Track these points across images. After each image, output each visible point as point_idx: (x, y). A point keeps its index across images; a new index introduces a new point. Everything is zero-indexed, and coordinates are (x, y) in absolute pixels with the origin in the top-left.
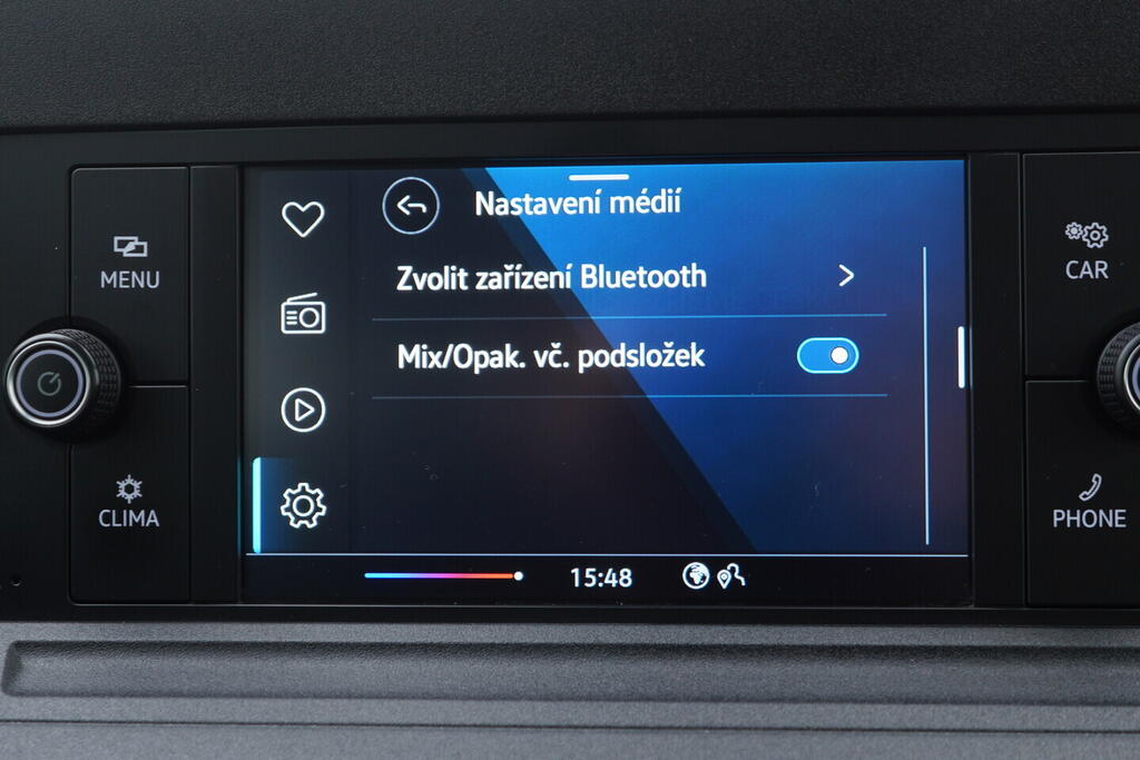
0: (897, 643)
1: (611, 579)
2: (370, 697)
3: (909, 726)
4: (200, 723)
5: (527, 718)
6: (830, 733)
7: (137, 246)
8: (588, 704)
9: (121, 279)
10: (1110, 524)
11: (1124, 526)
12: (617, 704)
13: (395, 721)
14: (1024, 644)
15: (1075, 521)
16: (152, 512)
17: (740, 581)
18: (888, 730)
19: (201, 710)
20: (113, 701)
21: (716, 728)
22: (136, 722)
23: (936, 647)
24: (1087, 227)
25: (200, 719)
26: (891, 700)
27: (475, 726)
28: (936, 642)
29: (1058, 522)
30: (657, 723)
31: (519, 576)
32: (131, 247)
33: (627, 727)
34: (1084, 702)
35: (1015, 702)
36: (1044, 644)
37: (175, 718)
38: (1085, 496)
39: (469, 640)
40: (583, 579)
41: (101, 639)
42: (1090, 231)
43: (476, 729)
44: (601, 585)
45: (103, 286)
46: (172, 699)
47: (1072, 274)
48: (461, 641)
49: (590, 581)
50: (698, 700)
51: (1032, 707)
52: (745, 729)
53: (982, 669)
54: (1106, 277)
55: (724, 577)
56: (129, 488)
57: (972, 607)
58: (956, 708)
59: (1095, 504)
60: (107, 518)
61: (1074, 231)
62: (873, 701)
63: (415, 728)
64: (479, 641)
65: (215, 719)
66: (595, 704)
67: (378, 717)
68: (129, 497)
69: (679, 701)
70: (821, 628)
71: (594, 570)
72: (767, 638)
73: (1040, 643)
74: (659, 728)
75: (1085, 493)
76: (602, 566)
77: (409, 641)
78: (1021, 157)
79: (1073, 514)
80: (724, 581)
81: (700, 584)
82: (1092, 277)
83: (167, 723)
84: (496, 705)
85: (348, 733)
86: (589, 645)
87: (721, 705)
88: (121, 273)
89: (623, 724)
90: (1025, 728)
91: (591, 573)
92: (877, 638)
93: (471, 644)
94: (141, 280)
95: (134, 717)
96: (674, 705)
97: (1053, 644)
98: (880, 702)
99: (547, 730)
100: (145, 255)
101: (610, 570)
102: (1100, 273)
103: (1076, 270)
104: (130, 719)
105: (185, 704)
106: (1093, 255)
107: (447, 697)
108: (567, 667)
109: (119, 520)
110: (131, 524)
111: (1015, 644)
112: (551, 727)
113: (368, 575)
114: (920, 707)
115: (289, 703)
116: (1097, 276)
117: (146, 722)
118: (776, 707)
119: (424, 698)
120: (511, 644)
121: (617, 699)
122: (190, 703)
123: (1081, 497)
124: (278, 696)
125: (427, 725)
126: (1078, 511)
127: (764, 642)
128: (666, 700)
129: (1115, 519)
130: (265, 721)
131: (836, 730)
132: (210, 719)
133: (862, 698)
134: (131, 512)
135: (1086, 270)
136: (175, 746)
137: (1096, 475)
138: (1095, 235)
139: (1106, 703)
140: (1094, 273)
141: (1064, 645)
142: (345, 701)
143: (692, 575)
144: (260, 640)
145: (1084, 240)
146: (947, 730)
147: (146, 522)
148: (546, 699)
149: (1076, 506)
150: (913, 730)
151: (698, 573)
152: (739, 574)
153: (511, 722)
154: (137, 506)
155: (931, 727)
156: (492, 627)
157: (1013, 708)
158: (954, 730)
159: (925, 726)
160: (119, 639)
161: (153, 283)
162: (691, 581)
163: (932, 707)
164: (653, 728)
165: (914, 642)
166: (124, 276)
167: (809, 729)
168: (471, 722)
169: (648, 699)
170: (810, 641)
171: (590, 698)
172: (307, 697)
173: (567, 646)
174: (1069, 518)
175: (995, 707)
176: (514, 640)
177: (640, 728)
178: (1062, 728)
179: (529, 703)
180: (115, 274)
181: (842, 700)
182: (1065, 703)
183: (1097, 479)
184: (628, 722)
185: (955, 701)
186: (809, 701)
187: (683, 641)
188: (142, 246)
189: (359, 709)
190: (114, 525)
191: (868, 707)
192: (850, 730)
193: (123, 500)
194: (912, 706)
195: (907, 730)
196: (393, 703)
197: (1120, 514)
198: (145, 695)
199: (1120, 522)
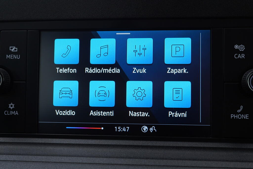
0: (192, 146)
1: (124, 129)
2: (65, 156)
3: (194, 166)
4: (24, 161)
5: (102, 162)
6: (174, 167)
7: (15, 49)
8: (116, 159)
9: (11, 57)
10: (245, 118)
11: (248, 118)
12: (123, 159)
13: (70, 162)
14: (223, 147)
15: (236, 117)
16: (17, 111)
17: (155, 130)
18: (188, 167)
19: (24, 158)
20: (4, 156)
21: (147, 165)
22: (9, 161)
23: (202, 147)
24: (240, 46)
25: (24, 160)
26: (190, 160)
27: (89, 163)
28: (202, 146)
29: (232, 117)
30: (132, 164)
31: (102, 128)
32: (13, 49)
33: (125, 165)
34: (237, 161)
35: (220, 161)
36: (228, 147)
37: (18, 160)
38: (239, 111)
39: (90, 143)
40: (118, 129)
41: (3, 141)
42: (240, 47)
43: (89, 164)
44: (122, 131)
45: (7, 58)
46: (18, 155)
47: (236, 57)
48: (88, 143)
49: (119, 130)
50: (143, 158)
51: (224, 162)
52: (154, 165)
53: (213, 152)
54: (244, 58)
55: (151, 129)
56: (11, 106)
57: (211, 138)
58: (205, 162)
59: (241, 113)
60: (6, 113)
61: (236, 47)
62: (185, 160)
63: (74, 164)
64: (92, 143)
65: (28, 160)
66: (118, 159)
67: (66, 161)
68: (11, 108)
69: (138, 159)
70: (174, 142)
71: (120, 127)
72: (161, 144)
73: (227, 147)
74: (133, 165)
75: (239, 110)
76: (122, 126)
77: (75, 143)
78: (224, 29)
79: (236, 115)
80: (151, 131)
81: (146, 131)
82: (241, 58)
83: (16, 161)
84: (94, 159)
85: (59, 164)
86: (118, 145)
87: (148, 160)
88: (11, 55)
89: (124, 164)
90: (222, 167)
91: (119, 128)
92: (187, 145)
93: (90, 144)
94: (16, 57)
95: (9, 159)
96: (137, 160)
97: (230, 147)
98: (187, 160)
99: (106, 165)
100: (17, 51)
101: (124, 127)
102: (243, 57)
103: (237, 56)
104: (8, 160)
105: (21, 157)
106: (241, 53)
107: (83, 156)
108: (112, 150)
109: (9, 113)
110: (12, 114)
111: (221, 147)
112: (107, 164)
113: (67, 128)
114: (197, 161)
115: (45, 157)
116: (242, 58)
117: (12, 161)
118: (162, 160)
119: (77, 157)
120: (99, 144)
121: (123, 158)
122: (22, 156)
123: (238, 111)
124: (43, 155)
125: (77, 163)
126: (237, 115)
127: (160, 145)
128: (135, 158)
129: (246, 117)
130: (39, 161)
131: (176, 166)
132: (26, 160)
133: (183, 159)
134: (12, 112)
135: (239, 56)
136: (18, 166)
137: (241, 106)
138: (242, 48)
139: (243, 161)
140: (241, 57)
141: (233, 147)
142: (59, 157)
143: (144, 129)
144: (40, 142)
145: (239, 49)
146: (203, 167)
147: (15, 114)
148: (107, 157)
149: (236, 113)
150: (194, 167)
151: (145, 128)
152: (155, 129)
153: (97, 163)
154: (13, 110)
155: (199, 166)
156: (95, 140)
157: (219, 162)
158: (205, 167)
159: (198, 166)
160: (8, 141)
161: (18, 58)
162: (143, 130)
163: (200, 161)
164: (131, 165)
165: (196, 146)
166: (12, 56)
167: (169, 166)
168: (88, 163)
169: (131, 158)
170: (171, 145)
171: (117, 158)
172: (50, 156)
173: (113, 145)
174: (235, 116)
175: (215, 162)
176: (100, 143)
177: (128, 165)
178: (231, 167)
179: (102, 158)
180: (10, 55)
181: (177, 159)
182: (232, 161)
183: (242, 107)
184: (125, 163)
185: (205, 160)
186: (170, 159)
187: (140, 144)
188: (16, 49)
189: (62, 159)
190: (8, 114)
191: (184, 161)
192: (179, 166)
193: (10, 108)
194: (195, 161)
195: (193, 167)
196: (70, 158)
197: (247, 116)
198: (12, 154)
199: (247, 117)
